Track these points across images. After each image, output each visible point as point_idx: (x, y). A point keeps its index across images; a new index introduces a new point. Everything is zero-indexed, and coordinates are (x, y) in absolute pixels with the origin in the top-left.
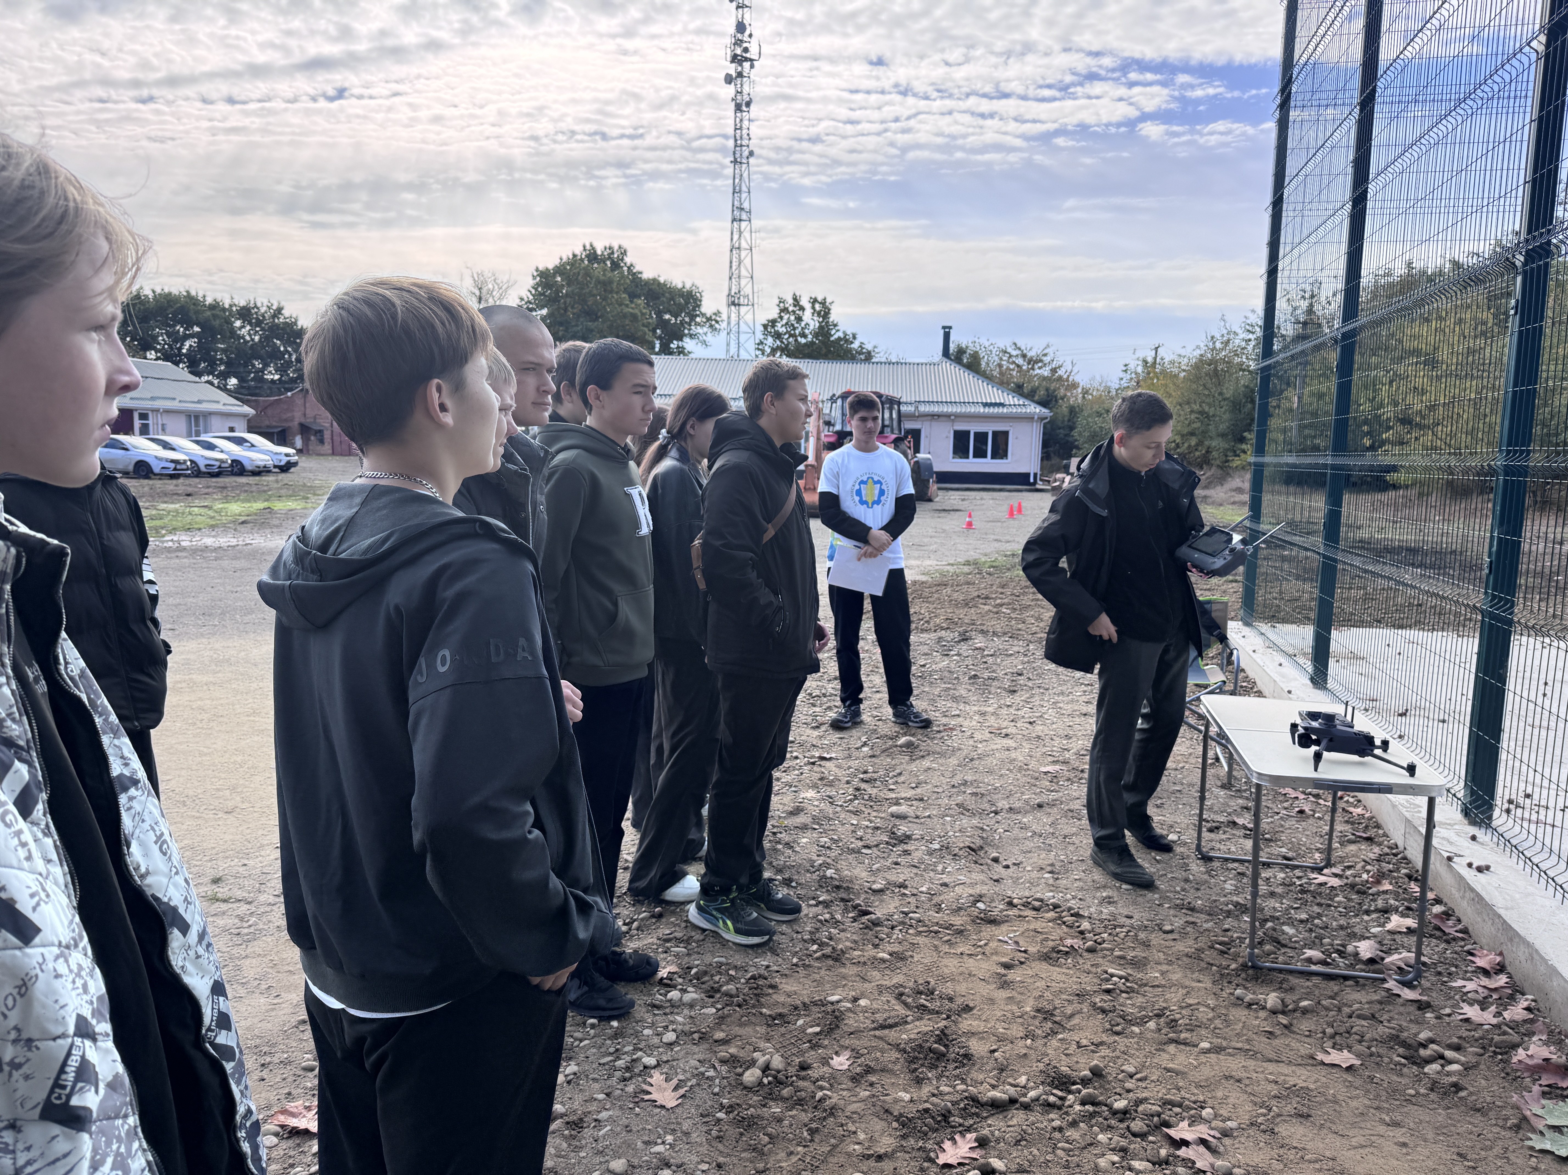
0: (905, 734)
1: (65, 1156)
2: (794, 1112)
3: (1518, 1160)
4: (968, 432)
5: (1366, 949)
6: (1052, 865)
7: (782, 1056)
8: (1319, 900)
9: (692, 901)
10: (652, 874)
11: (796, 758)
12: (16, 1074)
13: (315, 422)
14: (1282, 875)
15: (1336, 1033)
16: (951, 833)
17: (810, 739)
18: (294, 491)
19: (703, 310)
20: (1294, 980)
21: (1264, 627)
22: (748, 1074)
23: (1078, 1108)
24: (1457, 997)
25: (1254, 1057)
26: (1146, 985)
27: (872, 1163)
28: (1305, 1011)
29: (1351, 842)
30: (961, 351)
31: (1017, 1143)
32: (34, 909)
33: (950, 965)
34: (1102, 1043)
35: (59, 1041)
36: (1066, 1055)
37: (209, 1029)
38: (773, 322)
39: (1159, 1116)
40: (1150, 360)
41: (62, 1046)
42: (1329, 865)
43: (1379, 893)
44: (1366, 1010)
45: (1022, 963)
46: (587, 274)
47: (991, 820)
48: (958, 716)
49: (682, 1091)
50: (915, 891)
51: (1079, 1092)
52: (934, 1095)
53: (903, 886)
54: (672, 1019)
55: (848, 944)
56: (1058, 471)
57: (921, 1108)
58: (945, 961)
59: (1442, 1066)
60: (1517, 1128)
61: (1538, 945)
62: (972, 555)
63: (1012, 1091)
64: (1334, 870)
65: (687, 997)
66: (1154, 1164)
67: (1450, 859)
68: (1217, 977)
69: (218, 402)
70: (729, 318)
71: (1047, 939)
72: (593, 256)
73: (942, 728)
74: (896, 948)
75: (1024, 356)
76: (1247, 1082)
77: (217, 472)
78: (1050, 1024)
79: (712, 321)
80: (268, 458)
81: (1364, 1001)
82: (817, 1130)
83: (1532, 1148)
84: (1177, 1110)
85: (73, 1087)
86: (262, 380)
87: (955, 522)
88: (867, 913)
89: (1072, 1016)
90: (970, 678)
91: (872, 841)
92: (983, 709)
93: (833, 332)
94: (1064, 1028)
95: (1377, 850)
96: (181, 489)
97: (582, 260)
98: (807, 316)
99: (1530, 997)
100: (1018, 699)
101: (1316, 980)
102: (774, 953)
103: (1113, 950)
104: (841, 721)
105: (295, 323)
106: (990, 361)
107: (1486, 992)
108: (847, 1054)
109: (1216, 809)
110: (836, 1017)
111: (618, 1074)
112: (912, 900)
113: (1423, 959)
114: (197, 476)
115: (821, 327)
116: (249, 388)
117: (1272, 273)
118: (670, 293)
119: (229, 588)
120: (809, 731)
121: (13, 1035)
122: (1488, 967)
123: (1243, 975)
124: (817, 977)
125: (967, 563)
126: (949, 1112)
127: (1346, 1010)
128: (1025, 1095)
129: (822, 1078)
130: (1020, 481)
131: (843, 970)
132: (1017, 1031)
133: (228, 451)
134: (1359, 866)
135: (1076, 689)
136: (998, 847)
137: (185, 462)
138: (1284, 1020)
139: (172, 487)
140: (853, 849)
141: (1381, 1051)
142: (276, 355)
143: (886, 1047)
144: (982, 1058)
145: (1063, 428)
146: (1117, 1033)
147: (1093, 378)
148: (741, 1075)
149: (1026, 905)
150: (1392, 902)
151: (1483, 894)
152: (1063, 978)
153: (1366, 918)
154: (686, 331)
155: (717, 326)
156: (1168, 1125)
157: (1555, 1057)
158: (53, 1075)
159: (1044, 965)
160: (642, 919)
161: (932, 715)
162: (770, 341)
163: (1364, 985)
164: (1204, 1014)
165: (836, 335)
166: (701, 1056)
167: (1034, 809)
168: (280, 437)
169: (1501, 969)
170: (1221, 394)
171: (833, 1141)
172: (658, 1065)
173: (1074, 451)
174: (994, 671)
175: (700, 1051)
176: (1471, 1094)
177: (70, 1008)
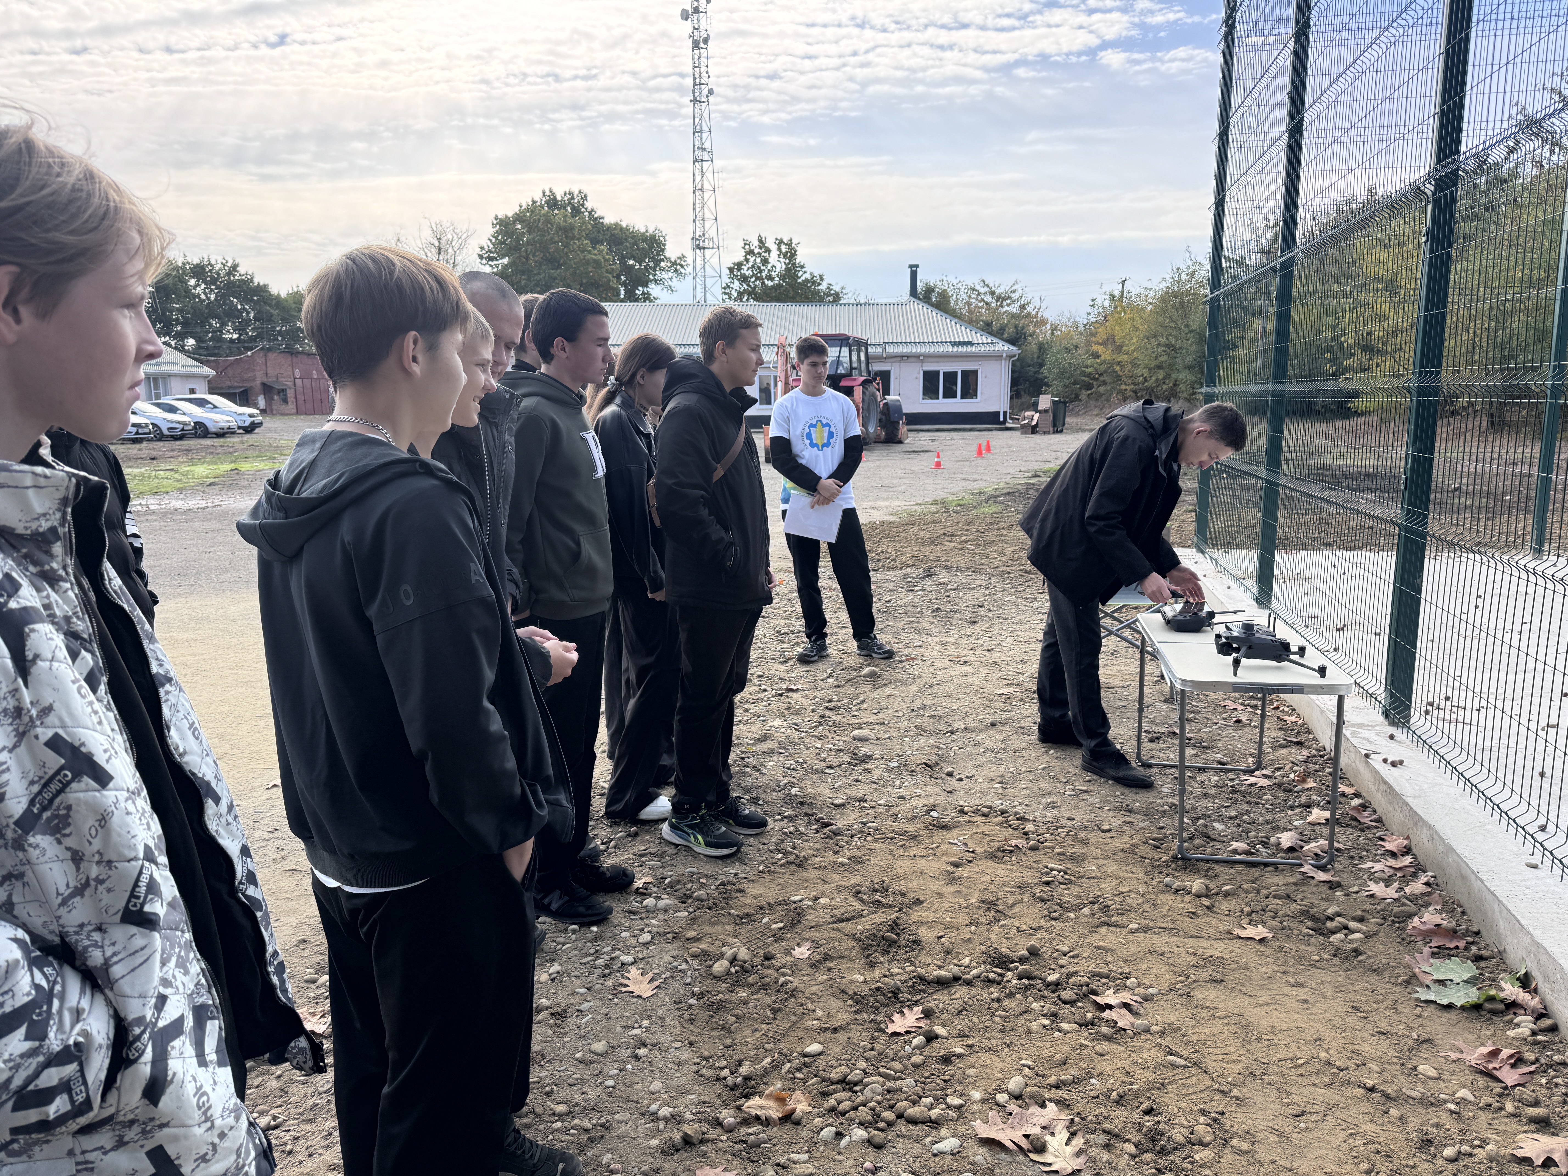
0: (869, 665)
1: (142, 949)
2: (759, 996)
3: (1406, 1010)
4: (938, 373)
5: (1286, 839)
6: (1002, 776)
7: (748, 949)
8: (1248, 799)
9: (664, 820)
10: (627, 797)
11: (765, 690)
12: (101, 888)
13: (277, 381)
14: (1216, 778)
15: (1253, 912)
16: (909, 752)
17: (777, 673)
18: (260, 451)
19: (667, 254)
20: (1218, 868)
21: (1216, 553)
22: (717, 965)
23: (1015, 982)
24: (1365, 877)
25: (1177, 934)
26: (1082, 877)
27: (828, 1035)
28: (1227, 894)
29: (1282, 746)
30: (929, 290)
31: (960, 1013)
32: (107, 761)
33: (904, 866)
34: (1039, 928)
35: (133, 863)
36: (1007, 939)
37: (241, 883)
38: (739, 265)
39: (1087, 986)
40: (1117, 293)
41: (135, 867)
42: (1259, 766)
43: (1303, 791)
44: (1282, 890)
45: (969, 862)
46: (548, 221)
47: (946, 740)
48: (921, 646)
49: (657, 983)
50: (874, 804)
51: (1017, 968)
52: (885, 976)
53: (862, 800)
54: (647, 922)
55: (810, 852)
56: (1028, 409)
57: (873, 987)
58: (900, 863)
59: (1346, 935)
60: (1407, 983)
61: (1438, 827)
62: (940, 495)
63: (956, 970)
64: (1264, 772)
65: (661, 904)
66: (1081, 1026)
67: (1367, 756)
68: (1149, 868)
69: (177, 364)
70: (694, 261)
71: (993, 841)
72: (553, 203)
73: (904, 658)
74: (855, 853)
75: (993, 293)
76: (1169, 955)
77: (180, 435)
78: (993, 913)
79: (677, 266)
80: (230, 419)
81: (1281, 883)
82: (779, 1009)
83: (1418, 1000)
84: (1105, 980)
85: (145, 897)
86: (221, 340)
87: (925, 463)
88: (827, 825)
89: (1013, 905)
90: (933, 611)
91: (835, 761)
92: (944, 639)
93: (800, 274)
94: (1006, 916)
95: (1305, 753)
96: (145, 453)
97: (542, 206)
98: (773, 258)
99: (1430, 874)
100: (977, 629)
101: (1238, 867)
102: (742, 862)
103: (1054, 848)
104: (808, 656)
105: (252, 280)
106: (959, 299)
107: (1392, 871)
108: (808, 945)
109: (1157, 721)
110: (798, 914)
111: (598, 971)
112: (871, 812)
113: (1336, 845)
114: (160, 440)
115: (788, 269)
116: (207, 348)
117: (1220, 204)
118: (633, 237)
119: (202, 549)
120: (777, 666)
121: (97, 858)
122: (1395, 850)
123: (1173, 866)
124: (781, 881)
125: (935, 502)
126: (899, 989)
127: (1264, 892)
128: (968, 973)
129: (785, 966)
130: (991, 420)
131: (805, 874)
132: (963, 919)
133: (190, 413)
134: (1287, 768)
135: (1034, 617)
136: (953, 763)
137: (147, 425)
138: (1206, 902)
139: (135, 452)
140: (817, 770)
141: (1292, 925)
142: (232, 314)
143: (843, 937)
144: (930, 943)
145: (1033, 365)
146: (1055, 919)
147: (1062, 314)
148: (710, 967)
149: (976, 812)
150: (1314, 797)
151: (1394, 785)
152: (1007, 873)
153: (1290, 812)
154: (651, 277)
155: (682, 270)
156: (1095, 993)
157: (1445, 922)
158: (130, 889)
159: (990, 863)
160: (619, 839)
161: (895, 648)
162: (736, 284)
163: (1283, 870)
164: (1134, 900)
165: (803, 277)
166: (674, 953)
167: (987, 727)
168: (243, 397)
169: (1407, 851)
170: (1187, 326)
171: (793, 1018)
172: (635, 962)
173: (1044, 388)
174: (956, 604)
175: (674, 949)
176: (1369, 957)
177: (139, 838)
